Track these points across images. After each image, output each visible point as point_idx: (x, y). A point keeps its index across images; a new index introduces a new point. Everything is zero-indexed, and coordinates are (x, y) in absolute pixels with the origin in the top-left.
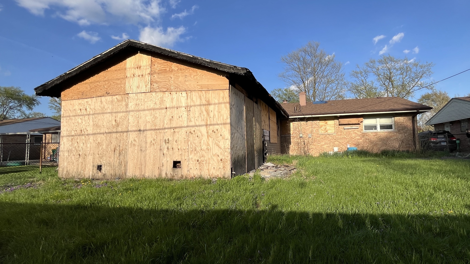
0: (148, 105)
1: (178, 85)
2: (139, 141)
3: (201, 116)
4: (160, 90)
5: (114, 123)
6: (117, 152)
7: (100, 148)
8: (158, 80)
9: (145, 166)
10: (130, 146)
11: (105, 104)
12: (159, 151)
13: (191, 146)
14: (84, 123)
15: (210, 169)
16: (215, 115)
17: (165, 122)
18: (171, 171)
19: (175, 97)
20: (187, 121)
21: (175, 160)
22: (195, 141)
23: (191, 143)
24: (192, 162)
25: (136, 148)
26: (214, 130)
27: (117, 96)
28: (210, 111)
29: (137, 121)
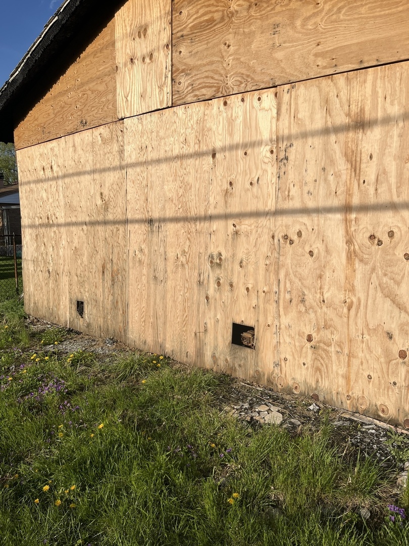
0: (167, 149)
1: (249, 68)
2: (150, 251)
3: (326, 180)
4: (196, 96)
5: (99, 202)
6: (108, 276)
7: (79, 262)
8: (191, 62)
9: (165, 323)
10: (131, 264)
11: (80, 152)
12: (195, 286)
13: (288, 285)
14: (51, 200)
15: (353, 377)
16: (385, 172)
17: (212, 200)
18: (227, 350)
19: (240, 113)
20: (277, 197)
21: (238, 322)
22: (299, 270)
23: (287, 275)
24: (288, 340)
25: (145, 271)
26: (378, 235)
27: (101, 130)
28: (365, 157)
29: (143, 198)
